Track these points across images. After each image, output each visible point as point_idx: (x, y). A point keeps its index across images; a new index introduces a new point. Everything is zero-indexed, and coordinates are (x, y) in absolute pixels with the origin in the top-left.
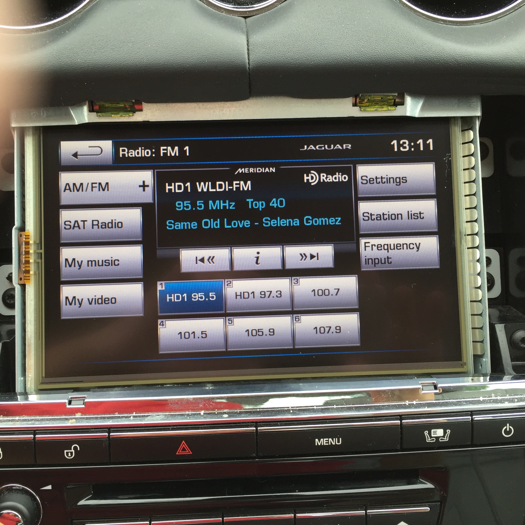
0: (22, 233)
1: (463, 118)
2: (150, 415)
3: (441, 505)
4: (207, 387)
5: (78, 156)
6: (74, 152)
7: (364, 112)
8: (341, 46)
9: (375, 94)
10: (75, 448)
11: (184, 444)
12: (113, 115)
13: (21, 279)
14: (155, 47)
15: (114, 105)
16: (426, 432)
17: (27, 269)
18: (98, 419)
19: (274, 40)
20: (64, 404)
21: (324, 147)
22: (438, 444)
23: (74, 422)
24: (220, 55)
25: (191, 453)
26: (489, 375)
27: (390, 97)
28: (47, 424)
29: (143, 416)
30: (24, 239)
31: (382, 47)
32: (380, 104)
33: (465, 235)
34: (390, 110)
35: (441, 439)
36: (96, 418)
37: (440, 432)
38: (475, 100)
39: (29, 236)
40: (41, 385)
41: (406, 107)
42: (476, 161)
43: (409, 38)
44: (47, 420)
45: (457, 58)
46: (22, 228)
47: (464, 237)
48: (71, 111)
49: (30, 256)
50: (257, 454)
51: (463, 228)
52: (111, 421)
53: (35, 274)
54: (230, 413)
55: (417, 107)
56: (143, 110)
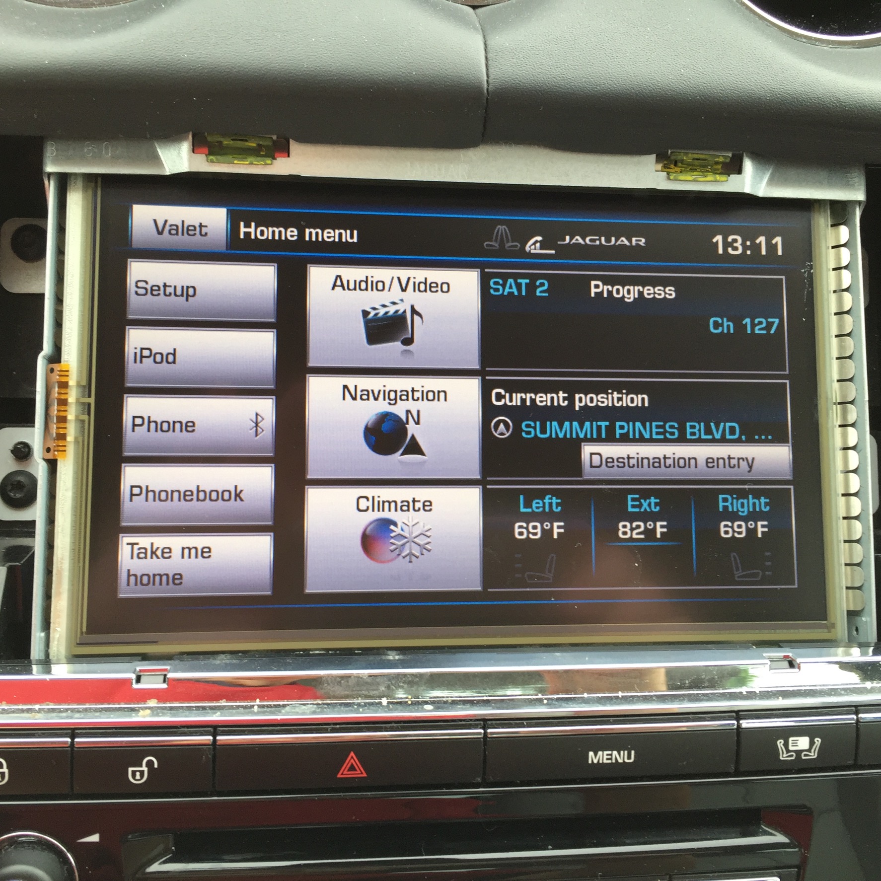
0: (56, 367)
1: (833, 203)
2: (288, 705)
3: (798, 873)
4: (388, 655)
7: (675, 182)
9: (694, 152)
11: (352, 758)
12: (236, 160)
13: (48, 450)
15: (239, 144)
16: (780, 742)
17: (62, 431)
18: (193, 710)
19: (531, 45)
20: (128, 682)
22: (800, 765)
23: (147, 716)
24: (438, 64)
25: (365, 775)
26: (873, 645)
27: (718, 158)
28: (96, 717)
29: (275, 706)
30: (58, 378)
31: (715, 70)
32: (698, 169)
33: (835, 404)
34: (719, 181)
36: (189, 708)
38: (856, 174)
39: (68, 371)
40: (78, 647)
41: (744, 178)
42: (855, 278)
43: (760, 59)
44: (96, 710)
47: (835, 406)
48: (159, 150)
49: (68, 408)
50: (483, 779)
51: (831, 391)
52: (219, 713)
53: (76, 441)
54: (435, 703)
55: (761, 180)
56: (290, 156)
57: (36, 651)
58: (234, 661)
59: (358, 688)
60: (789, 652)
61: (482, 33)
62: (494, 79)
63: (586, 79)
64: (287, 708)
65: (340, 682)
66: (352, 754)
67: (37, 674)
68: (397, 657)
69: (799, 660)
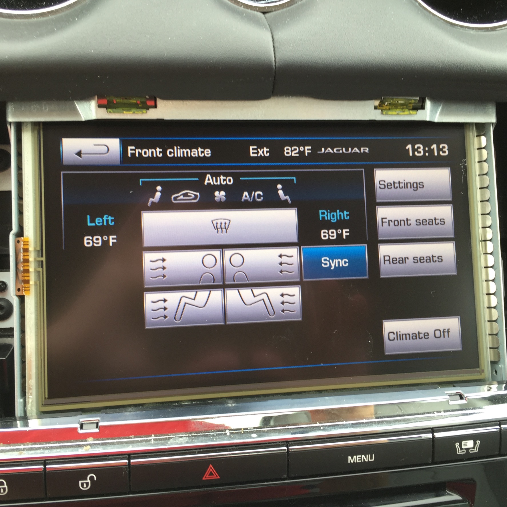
0: (19, 239)
1: (478, 124)
2: (171, 438)
5: (82, 155)
6: (77, 150)
7: (387, 115)
9: (397, 98)
10: (92, 478)
11: (211, 468)
12: (125, 111)
13: (19, 290)
14: (176, 40)
15: (126, 101)
16: (457, 445)
17: (26, 278)
18: (116, 444)
19: (300, 38)
20: (75, 429)
21: (342, 150)
22: (468, 456)
23: (88, 450)
24: (245, 51)
25: (219, 477)
27: (411, 101)
28: (58, 452)
29: (165, 439)
30: (22, 246)
31: (409, 50)
32: (399, 108)
34: (412, 114)
35: (471, 451)
36: (113, 443)
37: (470, 444)
38: (491, 107)
39: (28, 242)
40: (43, 407)
41: (426, 112)
42: (491, 167)
43: (435, 42)
44: (58, 447)
45: (482, 64)
46: (20, 233)
48: (77, 105)
49: (29, 264)
50: (288, 475)
51: (479, 234)
52: (131, 446)
53: (36, 284)
54: (257, 432)
55: (436, 112)
56: (157, 107)
57: (18, 411)
61: (270, 31)
62: (279, 59)
63: (334, 58)
64: (171, 441)
66: (211, 466)
67: (19, 427)
68: (233, 405)
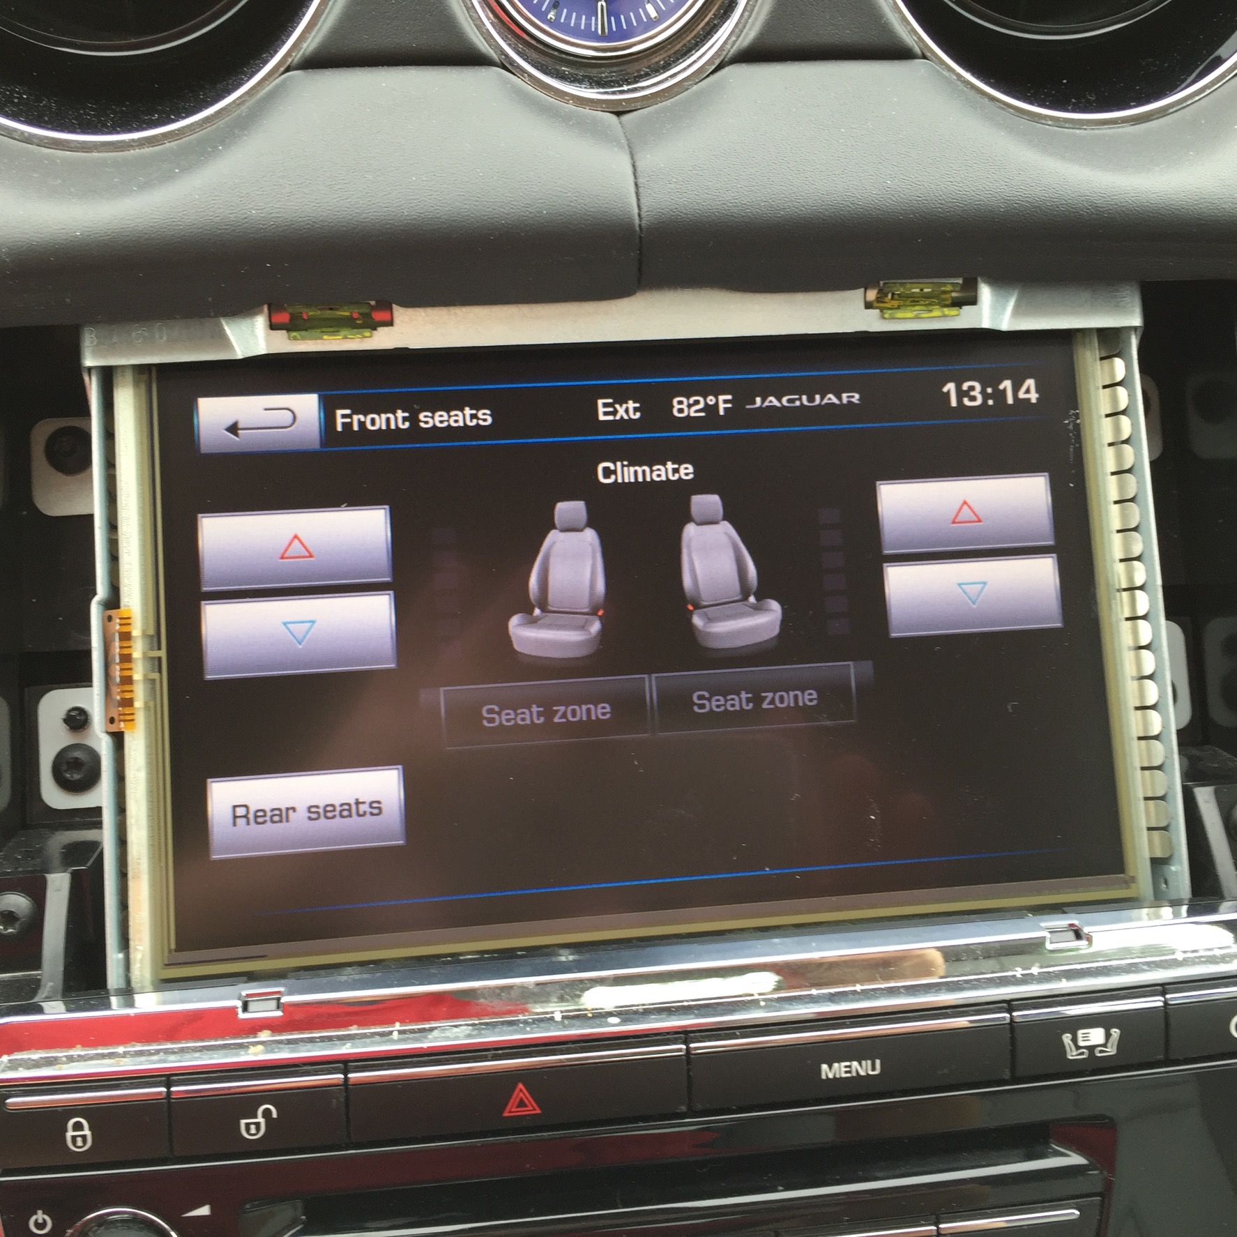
0: (113, 612)
1: (1101, 331)
2: (436, 1028)
3: (1102, 1204)
4: (560, 955)
5: (240, 432)
6: (230, 422)
7: (892, 321)
8: (842, 176)
9: (913, 281)
10: (267, 1113)
11: (521, 1091)
12: (326, 334)
13: (112, 721)
14: (427, 181)
15: (328, 314)
16: (1067, 1037)
17: (127, 696)
18: (316, 1041)
19: (693, 164)
20: (233, 1010)
21: (800, 399)
22: (1094, 1064)
23: (259, 1053)
24: (575, 198)
25: (538, 1111)
26: (1187, 902)
27: (945, 286)
28: (196, 1059)
29: (420, 1031)
30: (118, 627)
31: (932, 178)
32: (922, 303)
33: (1118, 590)
34: (947, 316)
35: (1101, 1051)
36: (312, 1040)
37: (1096, 1036)
38: (1128, 292)
39: (129, 618)
40: (166, 969)
41: (981, 309)
42: (1135, 425)
43: (989, 159)
44: (195, 1050)
45: (1095, 201)
46: (113, 602)
47: (1118, 594)
48: (226, 328)
49: (132, 665)
50: (689, 1107)
51: (1113, 576)
52: (349, 1045)
53: (147, 708)
54: (622, 1014)
55: (1004, 308)
56: (395, 324)
57: (114, 978)
58: (365, 976)
59: (523, 1001)
60: (1076, 919)
61: (628, 152)
62: (648, 212)
63: (766, 203)
64: (435, 1033)
65: (499, 995)
66: (521, 1086)
67: (117, 1008)
68: (571, 958)
69: (1086, 930)
